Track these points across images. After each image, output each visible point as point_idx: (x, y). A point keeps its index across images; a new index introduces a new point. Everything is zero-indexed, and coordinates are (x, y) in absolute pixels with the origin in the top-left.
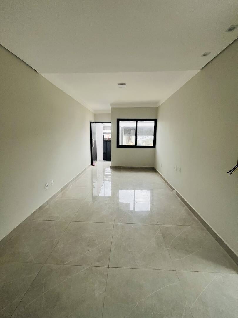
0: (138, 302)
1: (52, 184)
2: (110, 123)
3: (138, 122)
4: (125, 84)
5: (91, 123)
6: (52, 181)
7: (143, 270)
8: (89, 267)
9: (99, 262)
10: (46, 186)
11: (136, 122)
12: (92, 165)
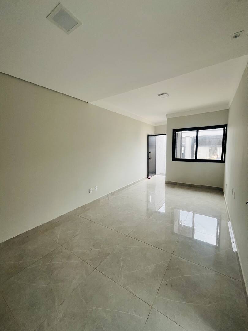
0: (95, 308)
1: (96, 190)
2: (166, 134)
3: (199, 131)
4: (165, 93)
5: (149, 136)
6: (96, 187)
7: (120, 287)
8: (82, 261)
9: (92, 261)
10: (90, 191)
11: (196, 131)
12: (148, 178)
